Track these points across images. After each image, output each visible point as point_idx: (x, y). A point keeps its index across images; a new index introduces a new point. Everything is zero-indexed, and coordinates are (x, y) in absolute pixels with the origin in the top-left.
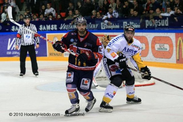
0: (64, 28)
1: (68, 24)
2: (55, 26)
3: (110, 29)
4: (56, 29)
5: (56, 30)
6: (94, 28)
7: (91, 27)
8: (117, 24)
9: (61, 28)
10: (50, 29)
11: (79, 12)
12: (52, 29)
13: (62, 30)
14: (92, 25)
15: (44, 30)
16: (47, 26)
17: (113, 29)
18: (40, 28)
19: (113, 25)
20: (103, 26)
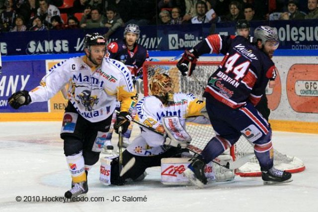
6: (153, 47)
7: (146, 44)
9: (77, 48)
13: (80, 51)
14: (148, 39)
16: (46, 42)
18: (30, 47)
19: (195, 39)
20: (173, 42)
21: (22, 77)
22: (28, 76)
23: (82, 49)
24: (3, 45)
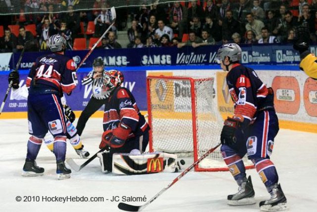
0: (183, 60)
1: (188, 55)
2: (168, 57)
3: (256, 63)
4: (169, 62)
5: (169, 64)
8: (266, 55)
9: (178, 62)
11: (208, 33)
12: (163, 62)
13: (179, 64)
15: (150, 64)
16: (155, 57)
17: (261, 63)
18: (143, 60)
19: (259, 56)
20: (245, 57)
21: (130, 83)
22: (134, 83)
23: (181, 63)
24: (124, 58)
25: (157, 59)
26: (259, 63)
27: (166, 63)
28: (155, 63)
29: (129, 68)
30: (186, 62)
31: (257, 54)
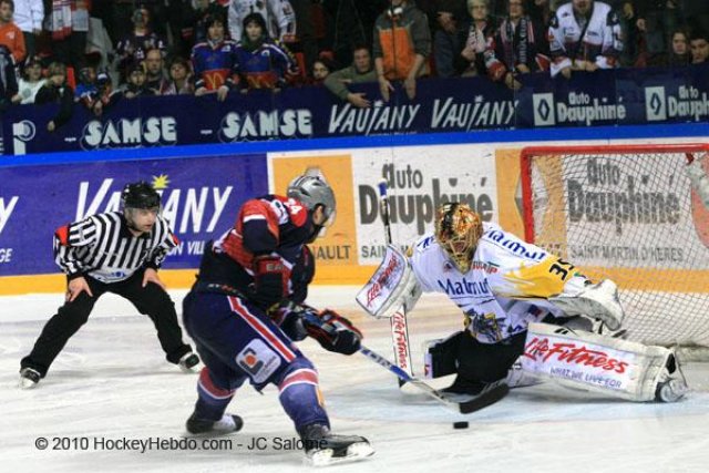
0: (349, 122)
2: (304, 114)
3: (576, 124)
4: (306, 130)
5: (306, 136)
6: (499, 122)
7: (484, 116)
8: (612, 101)
9: (333, 127)
10: (276, 133)
12: (288, 130)
13: (337, 133)
14: (487, 105)
15: (249, 137)
16: (263, 116)
17: (595, 123)
18: (226, 126)
19: (591, 104)
20: (544, 109)
21: (216, 190)
22: (229, 190)
23: (342, 130)
24: (168, 122)
25: (268, 123)
26: (589, 123)
27: (297, 132)
28: (263, 134)
29: (182, 148)
30: (360, 129)
31: (584, 98)
